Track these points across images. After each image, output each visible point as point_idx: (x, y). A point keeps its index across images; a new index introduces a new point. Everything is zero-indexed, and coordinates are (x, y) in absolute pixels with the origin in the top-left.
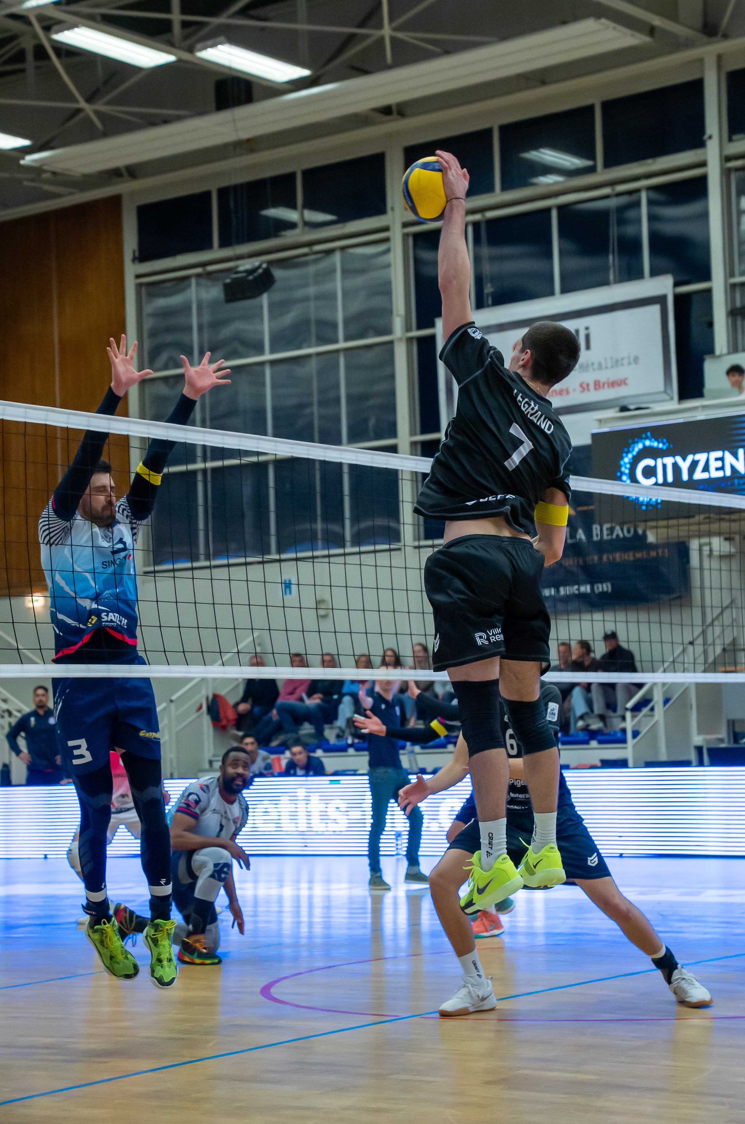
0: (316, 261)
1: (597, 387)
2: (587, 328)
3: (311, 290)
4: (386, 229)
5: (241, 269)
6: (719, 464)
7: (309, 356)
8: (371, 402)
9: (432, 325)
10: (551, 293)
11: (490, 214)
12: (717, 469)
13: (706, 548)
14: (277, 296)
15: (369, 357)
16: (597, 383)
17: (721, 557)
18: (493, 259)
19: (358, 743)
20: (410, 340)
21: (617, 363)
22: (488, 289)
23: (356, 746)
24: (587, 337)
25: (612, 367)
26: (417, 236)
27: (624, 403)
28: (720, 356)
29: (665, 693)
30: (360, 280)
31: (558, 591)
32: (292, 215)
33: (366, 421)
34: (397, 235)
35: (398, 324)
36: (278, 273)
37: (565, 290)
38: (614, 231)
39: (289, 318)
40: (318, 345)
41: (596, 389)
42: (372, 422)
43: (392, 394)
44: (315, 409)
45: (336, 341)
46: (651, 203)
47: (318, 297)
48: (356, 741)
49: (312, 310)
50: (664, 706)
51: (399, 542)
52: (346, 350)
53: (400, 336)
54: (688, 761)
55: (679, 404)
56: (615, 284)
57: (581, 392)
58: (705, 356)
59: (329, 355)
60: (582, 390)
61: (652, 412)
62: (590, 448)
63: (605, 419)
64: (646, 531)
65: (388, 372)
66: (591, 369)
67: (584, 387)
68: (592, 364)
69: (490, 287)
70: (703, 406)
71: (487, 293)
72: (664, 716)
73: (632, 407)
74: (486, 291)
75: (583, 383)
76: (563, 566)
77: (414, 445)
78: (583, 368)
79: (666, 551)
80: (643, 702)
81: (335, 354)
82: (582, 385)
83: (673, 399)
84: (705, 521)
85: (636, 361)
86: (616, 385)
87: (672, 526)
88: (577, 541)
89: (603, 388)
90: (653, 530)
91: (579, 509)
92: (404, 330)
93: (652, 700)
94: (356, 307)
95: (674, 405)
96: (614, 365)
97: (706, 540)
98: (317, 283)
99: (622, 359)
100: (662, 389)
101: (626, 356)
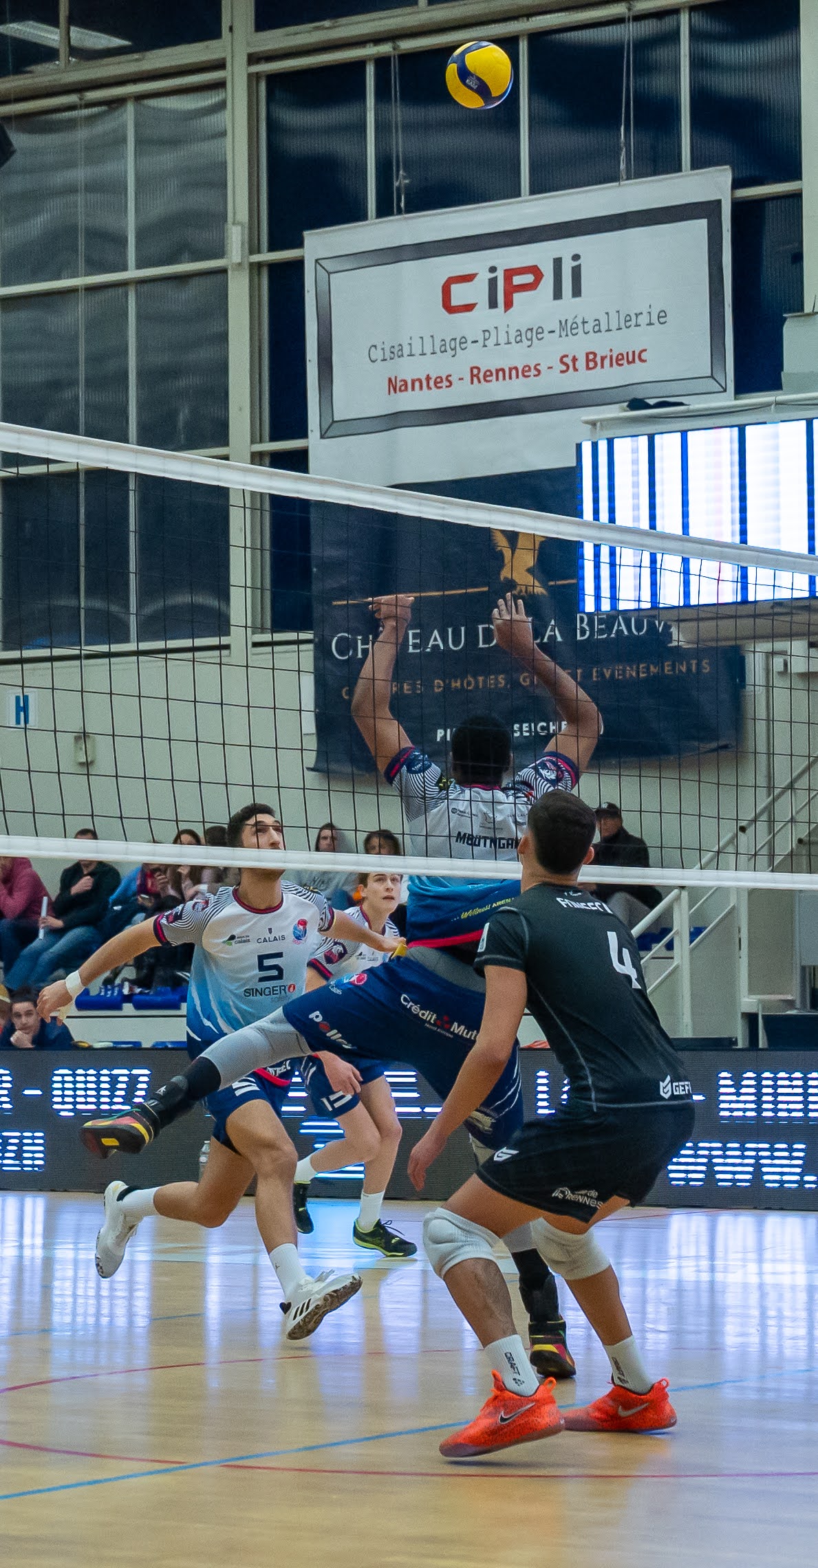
0: (90, 119)
1: (591, 364)
2: (576, 257)
3: (80, 174)
4: (220, 65)
7: (73, 291)
9: (300, 244)
10: (514, 192)
11: (407, 45)
13: (778, 663)
14: (18, 184)
15: (182, 298)
16: (591, 357)
17: (806, 676)
18: (408, 127)
19: (140, 993)
20: (256, 268)
21: (628, 321)
22: (401, 180)
23: (135, 998)
24: (576, 272)
25: (619, 328)
26: (274, 80)
27: (639, 393)
29: (691, 918)
30: (167, 159)
32: (49, 36)
33: (172, 414)
34: (238, 76)
35: (236, 237)
36: (19, 140)
37: (538, 188)
38: (629, 83)
39: (38, 224)
40: (87, 275)
41: (588, 368)
42: (183, 416)
43: (223, 368)
44: (81, 388)
45: (125, 268)
46: (695, 35)
47: (93, 187)
48: (138, 990)
49: (82, 210)
50: (691, 942)
51: (228, 633)
52: (141, 282)
53: (239, 261)
54: (730, 1039)
55: (735, 399)
56: (628, 179)
57: (562, 372)
58: (785, 315)
59: (111, 293)
60: (564, 368)
61: (688, 411)
62: (574, 473)
63: (602, 421)
64: (670, 627)
65: (216, 328)
66: (580, 330)
67: (568, 364)
68: (584, 323)
69: (405, 178)
70: (777, 403)
71: (398, 189)
72: (692, 959)
73: (652, 402)
74: (396, 184)
75: (566, 356)
76: (520, 684)
77: (257, 459)
78: (567, 328)
79: (705, 663)
80: (656, 931)
81: (120, 290)
82: (565, 359)
83: (725, 391)
84: (777, 610)
85: (662, 320)
86: (625, 362)
87: (717, 618)
88: (545, 640)
89: (602, 366)
90: (682, 625)
91: (552, 583)
92: (247, 251)
93: (669, 930)
94: (160, 207)
95: (727, 400)
96: (622, 325)
97: (780, 645)
98: (90, 161)
99: (637, 315)
100: (709, 373)
101: (645, 309)
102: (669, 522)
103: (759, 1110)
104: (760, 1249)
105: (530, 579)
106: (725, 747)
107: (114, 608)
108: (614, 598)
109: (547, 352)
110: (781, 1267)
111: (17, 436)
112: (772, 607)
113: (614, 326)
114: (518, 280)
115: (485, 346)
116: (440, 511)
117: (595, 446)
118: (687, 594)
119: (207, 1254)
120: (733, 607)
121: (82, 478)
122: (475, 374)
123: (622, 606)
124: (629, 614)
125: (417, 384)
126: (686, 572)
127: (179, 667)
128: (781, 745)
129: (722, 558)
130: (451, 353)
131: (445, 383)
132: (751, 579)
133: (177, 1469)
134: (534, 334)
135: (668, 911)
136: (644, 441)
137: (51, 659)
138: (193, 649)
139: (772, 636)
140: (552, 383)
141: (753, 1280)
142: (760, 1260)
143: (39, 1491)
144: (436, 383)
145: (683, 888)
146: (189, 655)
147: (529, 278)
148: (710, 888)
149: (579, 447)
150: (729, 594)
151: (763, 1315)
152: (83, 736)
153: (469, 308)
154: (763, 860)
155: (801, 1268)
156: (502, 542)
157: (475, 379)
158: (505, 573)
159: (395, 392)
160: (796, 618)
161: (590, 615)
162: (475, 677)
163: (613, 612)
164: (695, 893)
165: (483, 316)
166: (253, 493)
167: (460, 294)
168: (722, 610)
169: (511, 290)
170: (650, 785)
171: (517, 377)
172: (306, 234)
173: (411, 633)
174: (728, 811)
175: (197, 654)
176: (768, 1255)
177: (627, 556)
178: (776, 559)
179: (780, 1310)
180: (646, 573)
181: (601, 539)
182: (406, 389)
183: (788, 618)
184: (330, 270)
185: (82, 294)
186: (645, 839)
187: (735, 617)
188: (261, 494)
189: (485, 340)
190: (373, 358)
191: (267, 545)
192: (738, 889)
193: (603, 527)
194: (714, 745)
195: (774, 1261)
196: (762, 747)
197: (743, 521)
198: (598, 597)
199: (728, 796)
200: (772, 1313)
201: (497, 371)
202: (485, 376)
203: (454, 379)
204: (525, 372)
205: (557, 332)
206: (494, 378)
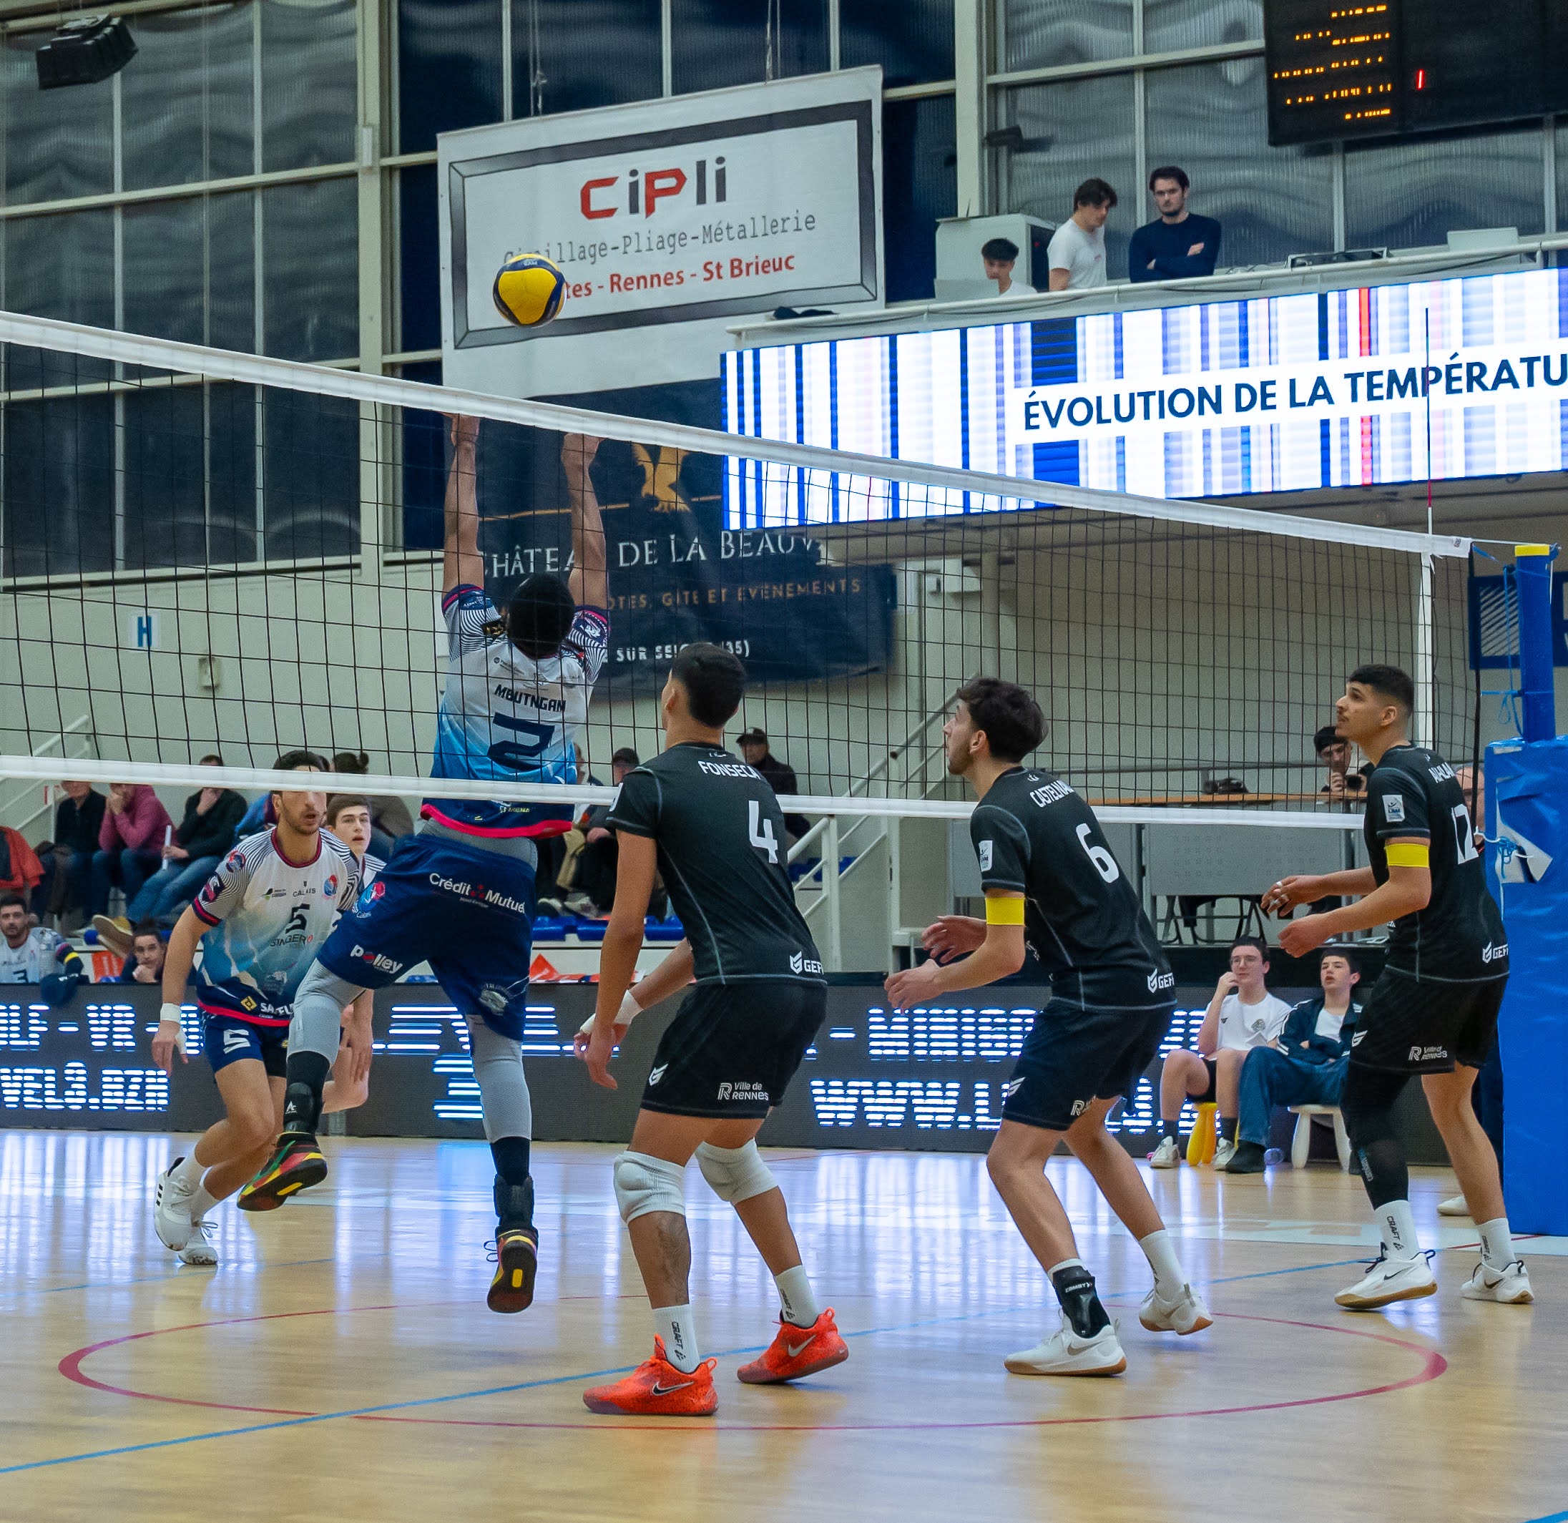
0: (214, 18)
1: (736, 272)
2: (720, 160)
3: (205, 74)
5: (71, 25)
7: (198, 195)
8: (312, 291)
9: (433, 147)
10: (656, 92)
13: (931, 582)
14: (141, 84)
15: (310, 203)
16: (736, 264)
17: (962, 596)
18: (546, 25)
20: (388, 171)
21: (775, 227)
22: (538, 80)
24: (721, 176)
25: (765, 234)
27: (786, 302)
28: (967, 219)
29: (841, 847)
30: (296, 59)
31: (651, 653)
33: (301, 325)
35: (366, 140)
36: (141, 38)
37: (681, 88)
39: (161, 126)
40: (212, 178)
41: (733, 275)
42: (312, 324)
43: (353, 276)
44: (206, 297)
45: (250, 172)
47: (215, 88)
49: (207, 113)
50: (840, 872)
51: (358, 552)
52: (267, 186)
53: (370, 164)
54: (881, 974)
55: (887, 307)
56: (775, 78)
57: (706, 279)
58: (937, 221)
59: (235, 198)
60: (708, 275)
61: (837, 320)
62: (718, 385)
63: (747, 330)
64: (818, 545)
65: (345, 234)
66: (725, 236)
67: (711, 271)
68: (728, 228)
69: (542, 78)
70: (930, 312)
71: (535, 89)
72: (841, 889)
73: (799, 311)
74: (533, 84)
75: (710, 263)
76: (662, 605)
77: (389, 371)
78: (710, 234)
79: (855, 582)
80: (803, 862)
81: (246, 196)
82: (709, 267)
83: (875, 299)
84: (930, 527)
85: (810, 225)
86: (771, 269)
87: (866, 536)
88: (689, 558)
89: (748, 274)
90: (830, 542)
91: (695, 500)
92: (377, 154)
93: (817, 860)
94: (288, 109)
95: (878, 308)
96: (769, 230)
97: (933, 564)
98: (215, 61)
99: (784, 221)
100: (859, 281)
101: (792, 214)
102: (818, 436)
103: (912, 1048)
104: (913, 1192)
105: (672, 496)
106: (875, 670)
107: (241, 526)
108: (760, 515)
109: (690, 259)
110: (933, 1211)
111: (139, 346)
112: (925, 524)
113: (759, 232)
114: (660, 184)
115: (625, 252)
116: (580, 425)
117: (740, 357)
118: (836, 513)
119: (337, 1197)
120: (884, 525)
121: (207, 390)
122: (615, 281)
123: (769, 523)
124: (776, 532)
126: (835, 490)
127: (309, 588)
128: (933, 668)
129: (871, 474)
130: (591, 260)
131: (584, 291)
132: (903, 494)
133: (305, 1420)
134: (676, 240)
135: (817, 841)
136: (791, 350)
137: (176, 579)
138: (324, 568)
139: (924, 555)
140: (696, 291)
141: (906, 1224)
142: (913, 1204)
143: (166, 1443)
144: (574, 291)
145: (832, 816)
146: (319, 575)
147: (671, 182)
148: (860, 816)
149: (723, 358)
150: (879, 511)
151: (916, 1262)
152: (208, 659)
153: (610, 213)
154: (914, 787)
155: (955, 1211)
156: (643, 457)
157: (616, 288)
158: (647, 489)
160: (948, 536)
161: (735, 533)
163: (760, 530)
164: (844, 822)
165: (624, 222)
166: (384, 406)
167: (599, 199)
168: (872, 527)
169: (652, 195)
170: (797, 708)
171: (659, 285)
172: (439, 135)
173: (548, 551)
174: (878, 736)
175: (328, 573)
176: (920, 1198)
177: (773, 471)
178: (929, 474)
179: (932, 1256)
180: (794, 489)
181: (747, 453)
183: (941, 535)
184: (465, 173)
185: (206, 199)
186: (792, 765)
187: (887, 534)
188: (394, 407)
189: (626, 246)
191: (399, 459)
192: (889, 818)
193: (749, 441)
194: (863, 668)
195: (927, 1204)
196: (914, 669)
197: (895, 436)
198: (743, 513)
199: (878, 721)
200: (924, 1258)
201: (639, 279)
202: (626, 283)
203: (593, 287)
204: (667, 279)
205: (701, 238)
206: (635, 286)
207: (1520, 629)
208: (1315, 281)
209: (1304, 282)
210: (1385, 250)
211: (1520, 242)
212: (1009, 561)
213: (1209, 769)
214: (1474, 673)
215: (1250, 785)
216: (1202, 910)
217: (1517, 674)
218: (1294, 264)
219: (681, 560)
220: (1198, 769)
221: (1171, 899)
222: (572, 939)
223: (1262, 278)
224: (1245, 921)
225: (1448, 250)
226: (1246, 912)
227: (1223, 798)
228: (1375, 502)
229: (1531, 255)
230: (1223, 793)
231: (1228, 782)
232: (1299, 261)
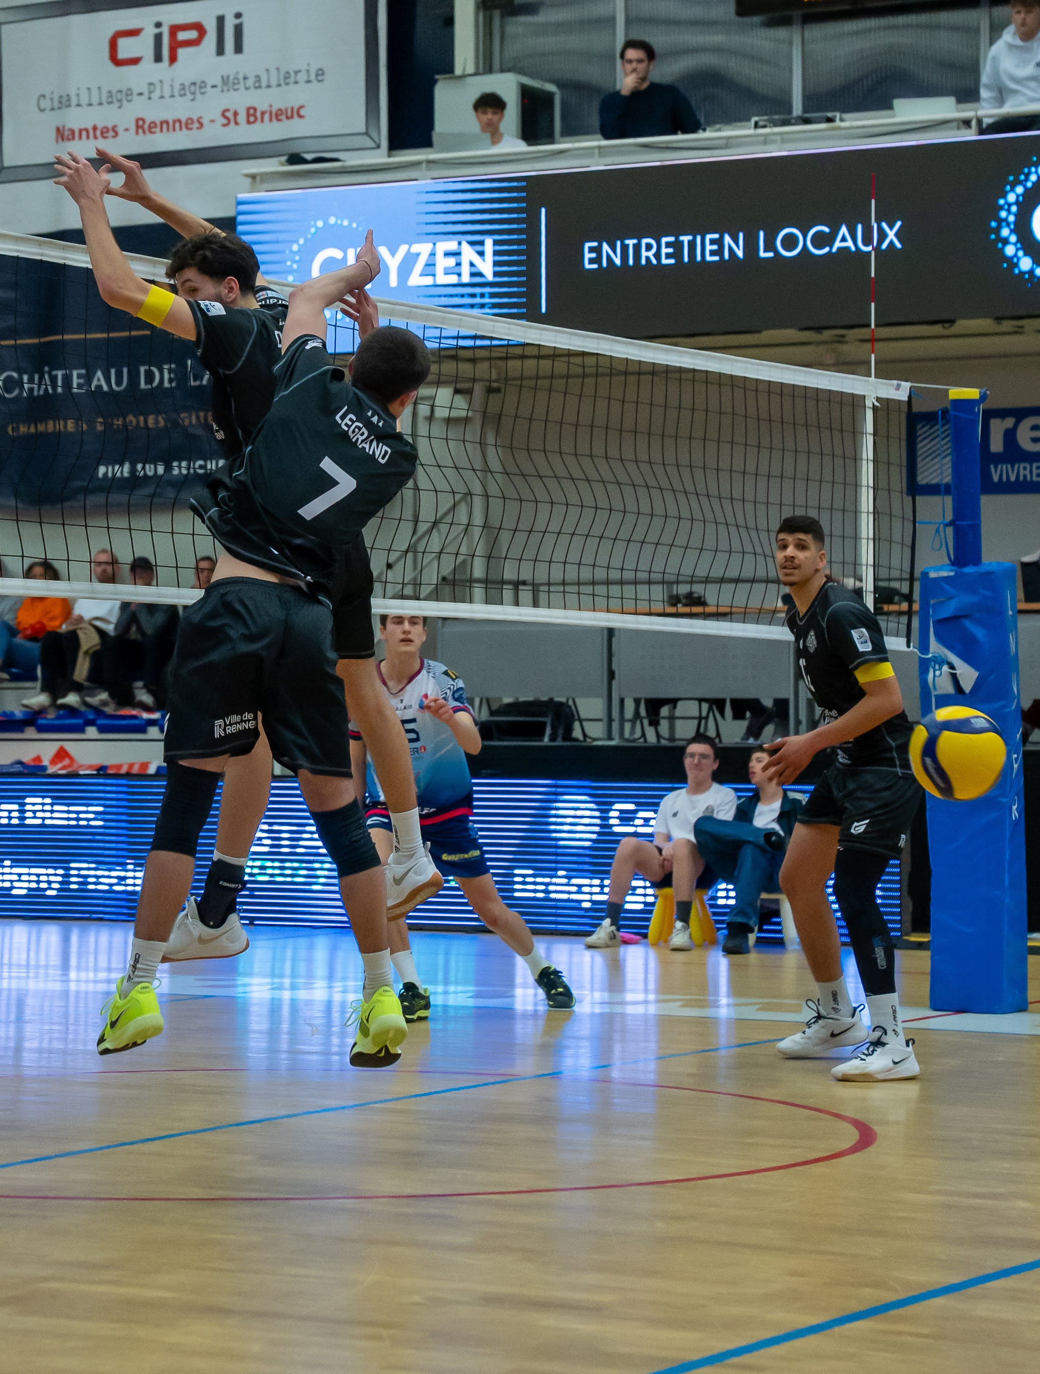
1: (252, 119)
2: (238, 15)
6: (451, 261)
12: (447, 272)
16: (252, 111)
17: (449, 421)
21: (287, 78)
24: (239, 31)
25: (279, 85)
27: (296, 148)
28: (464, 76)
31: (168, 468)
41: (249, 122)
55: (389, 156)
57: (224, 125)
58: (437, 77)
61: (344, 167)
62: (233, 223)
63: (261, 173)
66: (241, 86)
67: (229, 118)
68: (245, 78)
70: (429, 162)
73: (309, 157)
75: (228, 110)
76: (179, 424)
78: (229, 83)
82: (227, 114)
83: (378, 147)
85: (320, 78)
86: (283, 117)
89: (262, 121)
95: (380, 157)
96: (282, 82)
99: (296, 72)
100: (362, 129)
101: (303, 67)
109: (210, 106)
113: (274, 82)
114: (182, 36)
115: (150, 98)
122: (140, 125)
125: (84, 133)
130: (116, 104)
131: (111, 133)
134: (197, 88)
140: (214, 135)
144: (102, 133)
147: (192, 35)
153: (135, 61)
157: (140, 131)
159: (63, 139)
160: (444, 367)
162: (135, 416)
165: (148, 70)
167: (126, 48)
169: (175, 45)
171: (181, 129)
173: (75, 373)
182: (73, 138)
184: (2, 20)
189: (150, 92)
190: (42, 107)
201: (162, 123)
202: (150, 128)
203: (120, 130)
204: (188, 124)
205: (219, 89)
206: (158, 129)
207: (952, 460)
208: (774, 142)
209: (765, 143)
210: (838, 115)
211: (958, 111)
212: (498, 390)
213: (673, 583)
214: (910, 498)
215: (711, 598)
216: (665, 711)
217: (949, 500)
218: (756, 126)
219: (197, 383)
220: (663, 583)
221: (637, 701)
222: (91, 731)
223: (728, 138)
224: (703, 722)
225: (893, 116)
226: (704, 714)
227: (687, 610)
228: (826, 343)
229: (967, 123)
230: (685, 605)
231: (689, 596)
232: (761, 123)
